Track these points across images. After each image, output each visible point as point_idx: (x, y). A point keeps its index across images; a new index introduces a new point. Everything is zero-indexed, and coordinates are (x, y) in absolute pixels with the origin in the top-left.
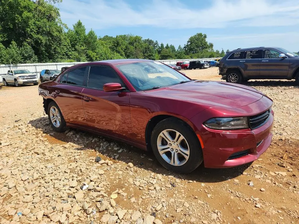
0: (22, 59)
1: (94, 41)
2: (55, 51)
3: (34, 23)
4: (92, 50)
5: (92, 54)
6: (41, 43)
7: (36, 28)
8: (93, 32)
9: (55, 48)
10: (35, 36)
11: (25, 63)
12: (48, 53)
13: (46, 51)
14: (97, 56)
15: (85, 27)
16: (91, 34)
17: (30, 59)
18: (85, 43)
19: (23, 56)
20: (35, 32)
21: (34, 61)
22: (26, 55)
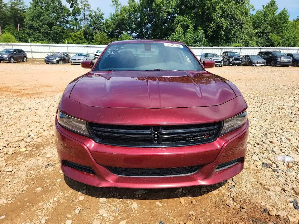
0: (193, 42)
1: (283, 22)
2: (234, 35)
3: (221, 8)
4: (277, 33)
5: (275, 38)
6: (223, 27)
7: (221, 12)
8: (286, 11)
9: (235, 32)
10: (218, 20)
11: (195, 46)
12: (226, 37)
13: (224, 35)
14: (281, 41)
15: (278, 6)
16: (283, 13)
17: (199, 43)
18: (270, 25)
19: (194, 40)
20: (219, 17)
21: (202, 45)
22: (197, 39)
